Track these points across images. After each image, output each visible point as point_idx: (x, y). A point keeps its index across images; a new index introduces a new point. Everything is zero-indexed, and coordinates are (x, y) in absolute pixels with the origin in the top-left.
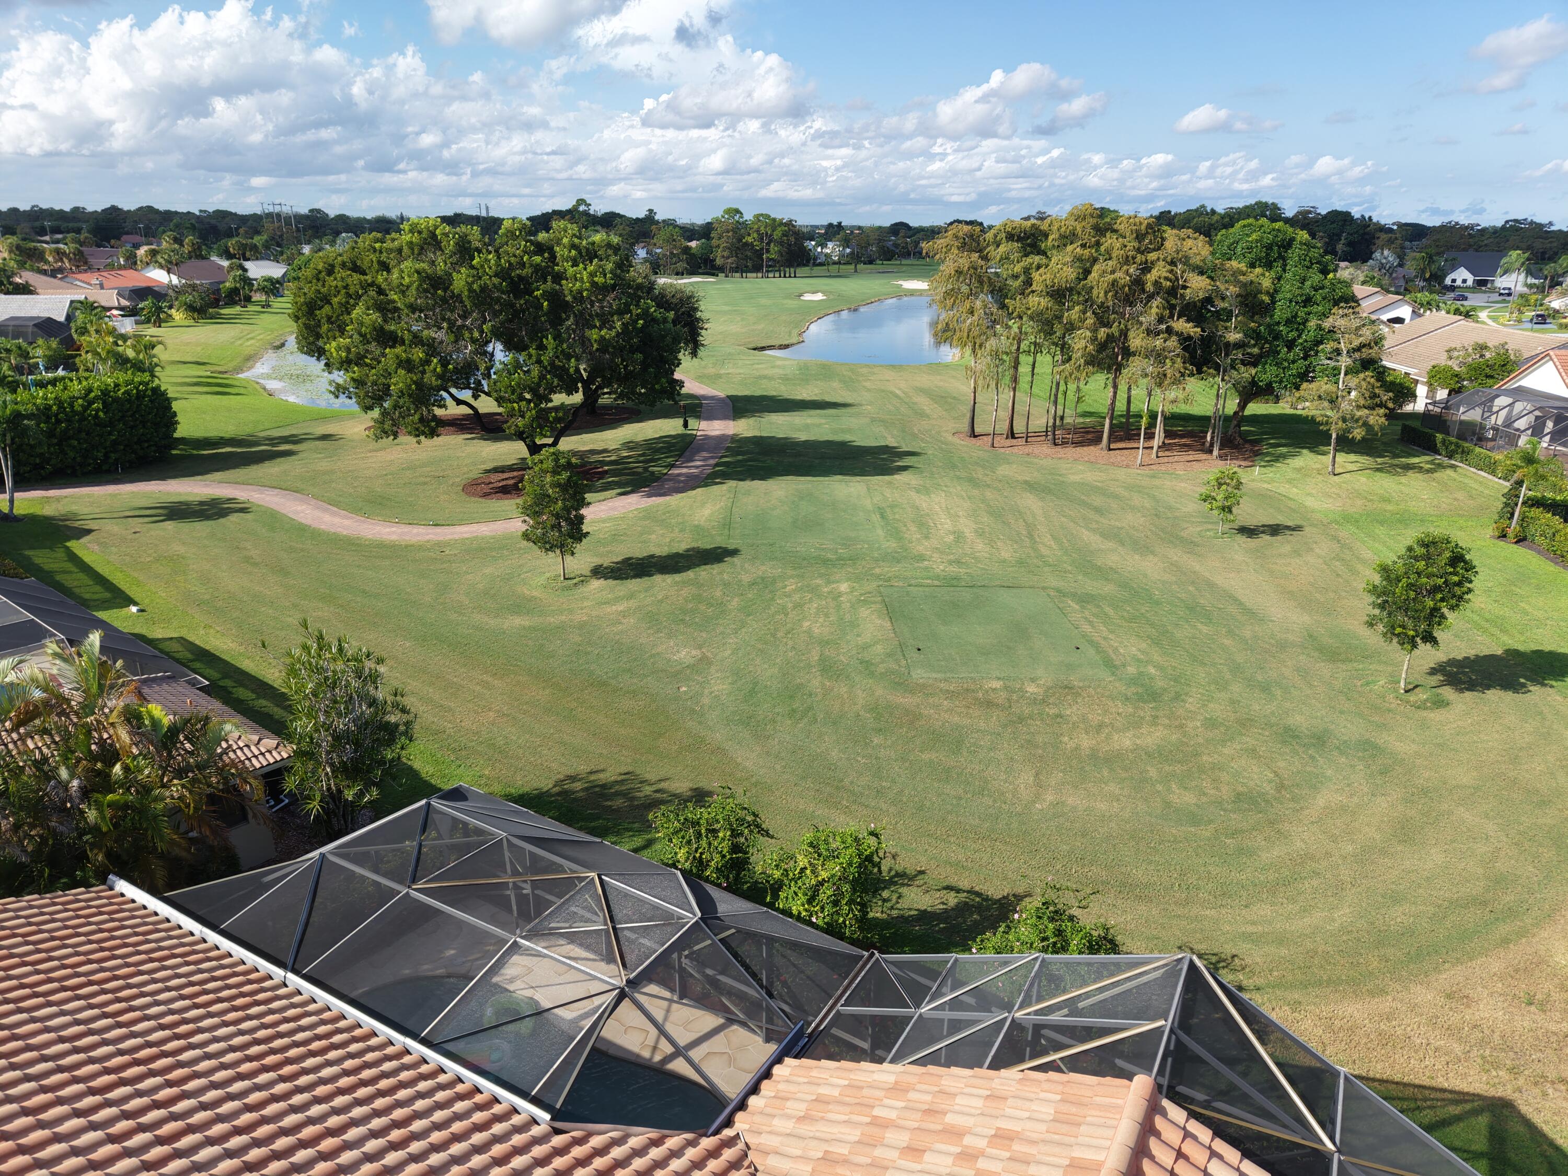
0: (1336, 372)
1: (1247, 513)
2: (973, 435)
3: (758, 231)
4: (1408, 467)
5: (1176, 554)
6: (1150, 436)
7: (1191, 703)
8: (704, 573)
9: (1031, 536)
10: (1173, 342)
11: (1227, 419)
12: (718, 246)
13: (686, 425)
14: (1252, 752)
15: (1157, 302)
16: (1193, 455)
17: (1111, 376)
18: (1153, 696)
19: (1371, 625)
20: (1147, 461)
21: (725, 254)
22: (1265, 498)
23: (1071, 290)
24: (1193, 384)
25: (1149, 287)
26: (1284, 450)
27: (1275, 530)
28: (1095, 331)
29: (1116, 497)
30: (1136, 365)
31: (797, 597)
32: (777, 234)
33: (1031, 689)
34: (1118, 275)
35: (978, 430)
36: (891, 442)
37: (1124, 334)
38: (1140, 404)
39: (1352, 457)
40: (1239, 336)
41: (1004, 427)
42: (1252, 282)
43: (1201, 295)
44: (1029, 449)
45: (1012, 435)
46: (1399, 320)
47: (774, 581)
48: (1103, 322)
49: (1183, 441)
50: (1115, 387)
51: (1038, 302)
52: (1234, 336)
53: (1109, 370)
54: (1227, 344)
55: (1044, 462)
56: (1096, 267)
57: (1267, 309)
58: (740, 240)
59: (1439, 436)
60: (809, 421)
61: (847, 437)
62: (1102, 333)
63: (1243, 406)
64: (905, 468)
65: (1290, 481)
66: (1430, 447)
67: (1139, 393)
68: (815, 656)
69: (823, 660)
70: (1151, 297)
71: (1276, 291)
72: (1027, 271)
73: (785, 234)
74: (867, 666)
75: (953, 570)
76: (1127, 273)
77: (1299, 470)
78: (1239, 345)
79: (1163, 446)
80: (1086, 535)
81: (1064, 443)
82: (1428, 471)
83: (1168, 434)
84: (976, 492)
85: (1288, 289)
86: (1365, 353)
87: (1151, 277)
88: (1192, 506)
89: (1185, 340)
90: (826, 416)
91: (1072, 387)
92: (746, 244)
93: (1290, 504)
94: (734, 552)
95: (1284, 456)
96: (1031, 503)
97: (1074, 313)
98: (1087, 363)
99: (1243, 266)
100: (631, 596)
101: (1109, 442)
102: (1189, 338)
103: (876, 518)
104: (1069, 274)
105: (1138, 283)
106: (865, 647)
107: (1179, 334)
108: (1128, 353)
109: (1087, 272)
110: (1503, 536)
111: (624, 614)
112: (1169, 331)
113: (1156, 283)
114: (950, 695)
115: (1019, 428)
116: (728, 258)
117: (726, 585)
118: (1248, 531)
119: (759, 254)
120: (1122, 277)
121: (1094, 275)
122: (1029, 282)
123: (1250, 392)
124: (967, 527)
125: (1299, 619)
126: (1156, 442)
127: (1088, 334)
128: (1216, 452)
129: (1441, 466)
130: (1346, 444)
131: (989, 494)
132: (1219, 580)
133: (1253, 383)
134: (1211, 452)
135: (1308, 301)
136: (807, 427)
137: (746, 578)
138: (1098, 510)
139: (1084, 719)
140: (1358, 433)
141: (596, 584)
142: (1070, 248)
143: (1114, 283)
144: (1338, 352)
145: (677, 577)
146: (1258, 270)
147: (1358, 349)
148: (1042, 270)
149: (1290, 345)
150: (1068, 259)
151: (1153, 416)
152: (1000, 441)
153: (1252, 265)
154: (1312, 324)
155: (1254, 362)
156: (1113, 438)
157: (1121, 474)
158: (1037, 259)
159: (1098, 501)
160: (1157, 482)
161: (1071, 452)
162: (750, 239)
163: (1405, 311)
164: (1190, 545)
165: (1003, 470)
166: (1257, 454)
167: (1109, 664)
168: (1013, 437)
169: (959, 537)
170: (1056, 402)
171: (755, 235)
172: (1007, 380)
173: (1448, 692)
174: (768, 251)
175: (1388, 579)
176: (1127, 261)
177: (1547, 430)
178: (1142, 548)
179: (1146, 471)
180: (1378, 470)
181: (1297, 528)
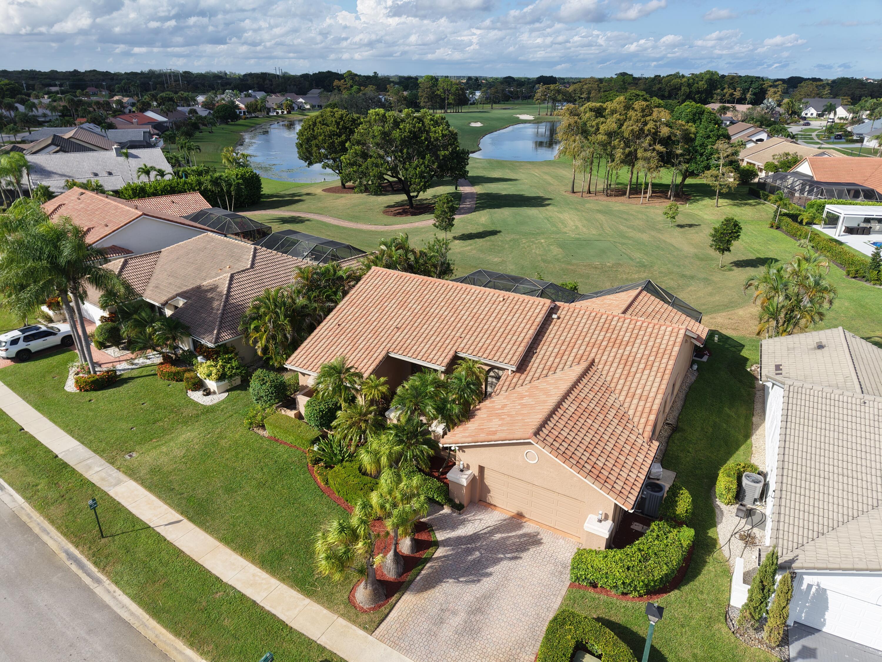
0: (718, 166)
1: (680, 219)
2: (573, 192)
3: (443, 89)
4: (746, 204)
5: (653, 233)
6: (645, 193)
7: (655, 268)
8: (492, 238)
9: (602, 227)
10: (654, 154)
11: (677, 186)
12: (422, 96)
13: (456, 189)
14: (672, 279)
15: (649, 138)
16: (663, 200)
17: (630, 167)
18: (645, 266)
19: (711, 246)
20: (644, 202)
21: (426, 100)
22: (688, 215)
23: (615, 132)
24: (663, 171)
25: (646, 132)
26: (698, 198)
27: (691, 226)
28: (624, 149)
29: (632, 215)
30: (640, 164)
31: (527, 244)
32: (453, 90)
33: (608, 264)
34: (634, 127)
35: (575, 190)
36: (541, 195)
37: (636, 150)
38: (642, 180)
39: (726, 200)
40: (681, 151)
41: (586, 189)
42: (687, 129)
43: (667, 135)
44: (596, 198)
45: (589, 192)
46: (761, 140)
47: (518, 240)
48: (627, 145)
49: (659, 194)
50: (632, 173)
51: (601, 137)
52: (679, 152)
53: (629, 165)
54: (677, 155)
55: (603, 203)
56: (625, 124)
57: (693, 140)
58: (433, 93)
59: (761, 192)
60: (504, 186)
61: (521, 193)
62: (627, 150)
63: (684, 180)
64: (548, 205)
65: (699, 209)
66: (758, 196)
67: (642, 174)
68: (539, 258)
69: (542, 259)
70: (647, 135)
71: (697, 133)
72: (597, 124)
73: (457, 89)
74: (558, 260)
75: (577, 236)
76: (637, 126)
77: (704, 205)
78: (681, 155)
79: (651, 197)
80: (621, 227)
81: (611, 195)
82: (754, 205)
83: (653, 192)
84: (579, 213)
85: (702, 132)
86: (731, 158)
87: (646, 128)
88: (661, 218)
89: (660, 153)
90: (511, 185)
91: (614, 172)
92: (437, 95)
93: (698, 217)
94: (500, 232)
95: (698, 200)
96: (600, 216)
97: (616, 142)
98: (621, 162)
99: (683, 123)
100: (471, 245)
101: (629, 195)
102: (662, 153)
103: (546, 221)
104: (614, 126)
105: (642, 130)
106: (555, 256)
107: (658, 151)
108: (637, 159)
109: (622, 125)
110: (772, 227)
111: (472, 249)
112: (654, 150)
113: (648, 130)
114: (585, 266)
115: (592, 189)
116: (427, 102)
117: (502, 241)
118: (681, 226)
119: (443, 100)
120: (636, 128)
121: (624, 127)
122: (598, 129)
123: (686, 174)
124: (579, 225)
125: (693, 250)
126: (648, 195)
127: (621, 151)
128: (672, 199)
129: (759, 204)
130: (723, 196)
131: (584, 214)
132: (668, 240)
133: (687, 171)
134: (670, 199)
135: (709, 137)
136: (505, 189)
137: (508, 239)
138: (626, 219)
139: (624, 271)
140: (725, 190)
141: (457, 242)
142: (615, 116)
143: (632, 130)
144: (719, 158)
145: (484, 239)
146: (690, 124)
147: (728, 156)
148: (604, 125)
149: (701, 155)
150: (614, 120)
151: (647, 185)
152: (585, 195)
153: (688, 122)
154: (709, 147)
155: (688, 162)
156: (630, 194)
157: (634, 207)
158: (602, 119)
159: (625, 216)
160: (648, 210)
161: (613, 199)
162: (439, 93)
163: (764, 136)
164: (659, 231)
165: (588, 206)
166: (688, 199)
167: (631, 258)
168: (590, 193)
169: (577, 227)
170: (608, 179)
171: (441, 90)
172: (588, 170)
173: (734, 268)
174: (448, 99)
175: (716, 232)
176: (637, 121)
177: (806, 190)
178: (642, 231)
179: (644, 206)
180: (735, 205)
181: (699, 225)
